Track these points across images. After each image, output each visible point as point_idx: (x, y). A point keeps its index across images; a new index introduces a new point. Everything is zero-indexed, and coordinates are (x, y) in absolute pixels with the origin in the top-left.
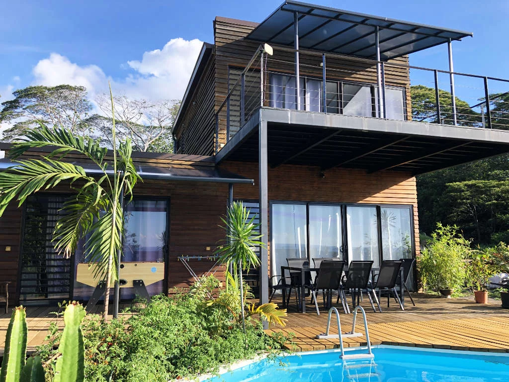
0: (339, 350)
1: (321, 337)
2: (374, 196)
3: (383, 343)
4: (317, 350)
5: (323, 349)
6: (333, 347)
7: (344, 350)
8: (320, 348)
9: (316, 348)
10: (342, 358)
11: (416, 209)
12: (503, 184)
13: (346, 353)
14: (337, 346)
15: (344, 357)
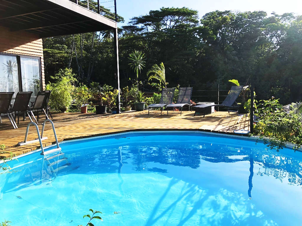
0: (40, 150)
1: (21, 144)
2: (15, 48)
3: (65, 140)
4: (26, 153)
5: (30, 151)
6: (36, 149)
7: (43, 149)
8: (27, 151)
9: (25, 152)
10: (43, 155)
11: (42, 60)
12: (61, 53)
13: (45, 150)
14: (38, 148)
15: (45, 153)
